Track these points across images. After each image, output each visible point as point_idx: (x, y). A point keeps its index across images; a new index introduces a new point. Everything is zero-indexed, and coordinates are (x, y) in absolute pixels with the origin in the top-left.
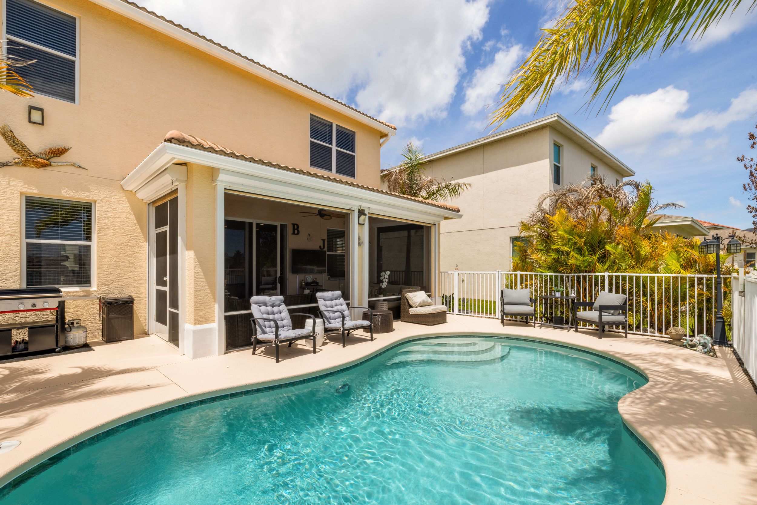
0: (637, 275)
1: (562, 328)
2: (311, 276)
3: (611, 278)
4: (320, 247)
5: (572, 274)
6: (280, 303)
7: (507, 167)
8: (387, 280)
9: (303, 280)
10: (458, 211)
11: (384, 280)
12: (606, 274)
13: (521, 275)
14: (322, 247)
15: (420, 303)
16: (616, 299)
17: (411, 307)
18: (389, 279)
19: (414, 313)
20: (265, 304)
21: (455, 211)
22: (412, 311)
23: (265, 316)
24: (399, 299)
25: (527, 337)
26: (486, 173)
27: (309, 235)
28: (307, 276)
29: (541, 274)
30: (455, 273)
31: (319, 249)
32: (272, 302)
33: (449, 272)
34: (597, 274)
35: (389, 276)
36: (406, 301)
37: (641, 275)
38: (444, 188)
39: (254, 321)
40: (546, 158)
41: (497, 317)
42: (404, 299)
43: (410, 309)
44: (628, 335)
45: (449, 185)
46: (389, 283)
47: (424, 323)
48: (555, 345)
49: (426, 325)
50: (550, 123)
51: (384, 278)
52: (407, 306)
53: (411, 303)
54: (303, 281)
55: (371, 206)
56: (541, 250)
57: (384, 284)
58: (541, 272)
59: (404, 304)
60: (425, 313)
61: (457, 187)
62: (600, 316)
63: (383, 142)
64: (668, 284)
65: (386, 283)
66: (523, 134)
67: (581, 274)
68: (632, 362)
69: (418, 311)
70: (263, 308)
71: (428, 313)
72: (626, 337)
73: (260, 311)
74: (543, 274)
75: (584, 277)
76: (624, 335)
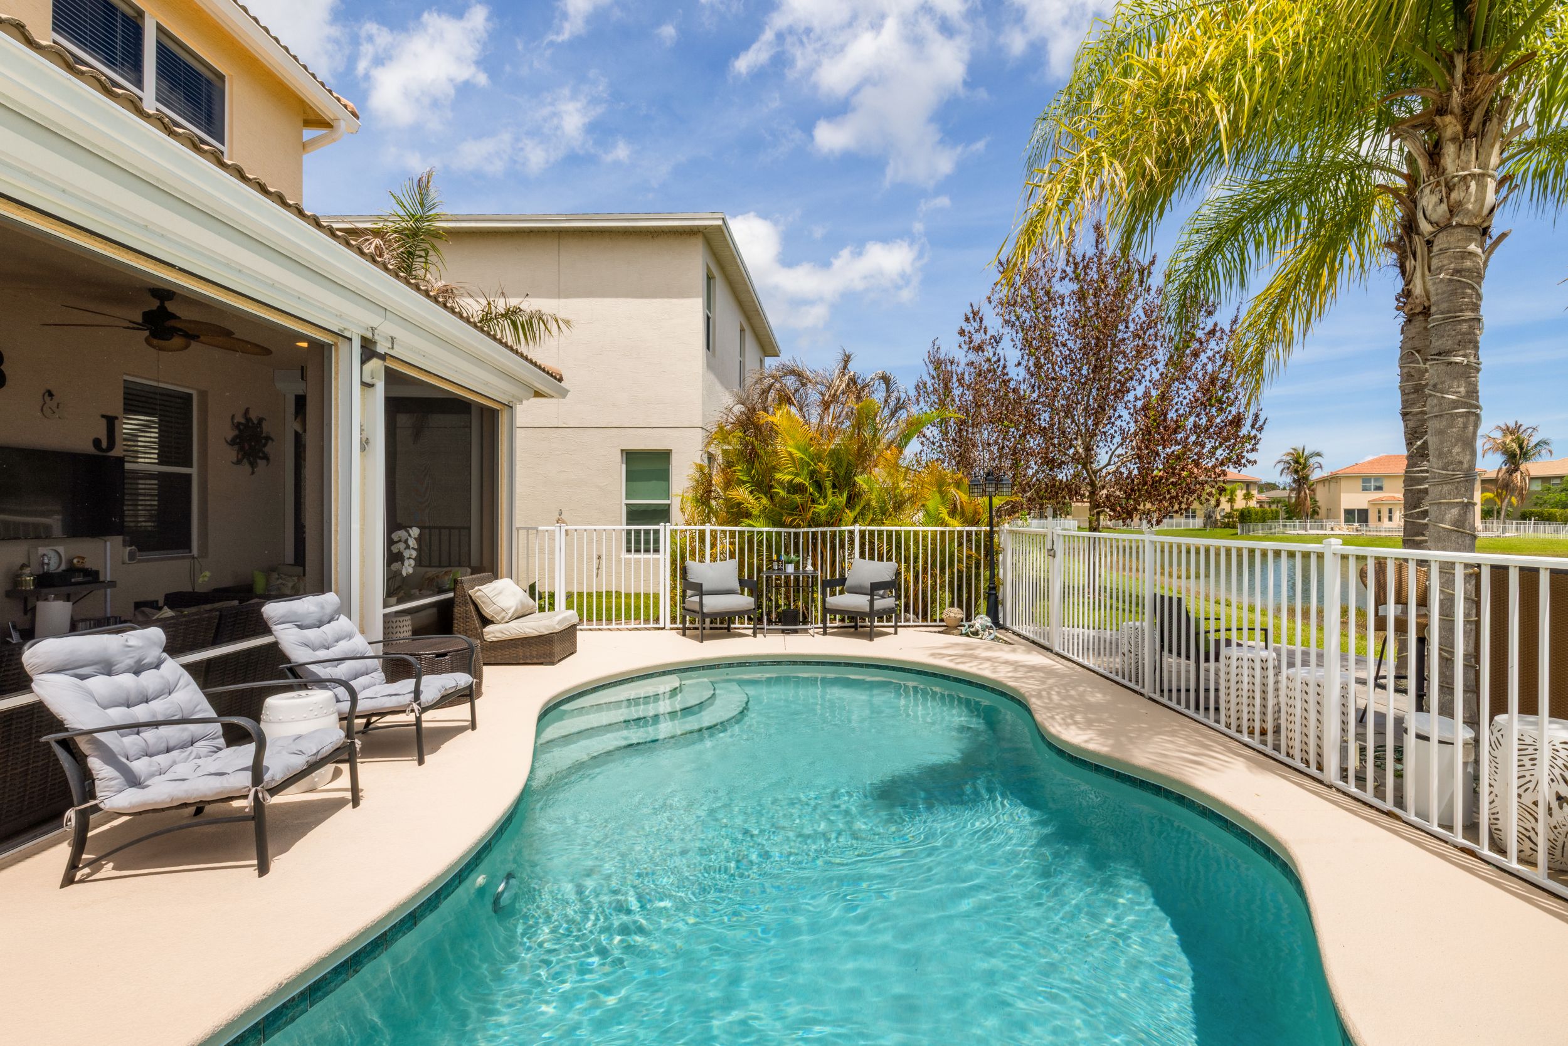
0: (898, 528)
1: (796, 631)
2: (61, 549)
3: (862, 534)
4: (97, 442)
5: (805, 530)
6: (159, 658)
7: (617, 296)
8: (414, 554)
9: (23, 566)
10: (560, 380)
11: (406, 554)
12: (857, 528)
13: (712, 531)
14: (104, 444)
15: (516, 611)
16: (883, 570)
17: (486, 621)
18: (419, 550)
19: (501, 637)
20: (108, 668)
21: (555, 378)
22: (492, 633)
23: (117, 715)
24: (450, 603)
25: (768, 656)
26: (566, 297)
27: (50, 394)
28: (41, 550)
29: (750, 529)
30: (559, 531)
31: (90, 449)
32: (136, 655)
33: (540, 528)
34: (843, 528)
35: (419, 540)
36: (472, 607)
37: (903, 528)
38: (502, 315)
39: (68, 745)
40: (697, 296)
41: (661, 625)
42: (466, 604)
43: (489, 629)
44: (899, 629)
45: (515, 312)
46: (419, 561)
47: (535, 661)
48: (818, 663)
49: (541, 664)
50: (706, 227)
51: (408, 547)
52: (477, 623)
53: (488, 611)
54: (27, 571)
55: (400, 334)
56: (744, 482)
57: (406, 563)
58: (750, 525)
59: (467, 617)
60: (537, 634)
61: (535, 322)
62: (872, 602)
63: (313, 141)
64: (934, 540)
65: (412, 562)
66: (651, 233)
67: (820, 529)
68: (961, 667)
69: (513, 631)
70: (99, 684)
71: (546, 632)
72: (896, 633)
73: (91, 695)
74: (756, 529)
75: (824, 534)
76: (892, 630)
